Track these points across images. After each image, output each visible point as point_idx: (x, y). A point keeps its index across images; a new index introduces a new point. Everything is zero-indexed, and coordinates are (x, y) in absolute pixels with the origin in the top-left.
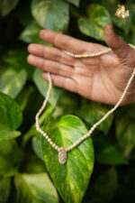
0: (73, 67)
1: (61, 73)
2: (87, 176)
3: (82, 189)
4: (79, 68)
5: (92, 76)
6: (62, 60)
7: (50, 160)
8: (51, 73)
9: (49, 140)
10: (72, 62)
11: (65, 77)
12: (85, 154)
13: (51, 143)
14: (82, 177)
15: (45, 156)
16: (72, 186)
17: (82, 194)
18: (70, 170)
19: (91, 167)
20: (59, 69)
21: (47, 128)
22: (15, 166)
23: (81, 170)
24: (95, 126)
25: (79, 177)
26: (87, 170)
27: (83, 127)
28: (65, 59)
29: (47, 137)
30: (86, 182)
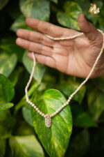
0: (52, 47)
1: (43, 52)
2: (67, 137)
3: (64, 147)
4: (57, 48)
5: (68, 55)
6: (43, 42)
7: (38, 125)
8: (35, 53)
9: (37, 109)
10: (52, 43)
11: (47, 56)
12: (65, 120)
13: (39, 111)
14: (64, 138)
15: (34, 122)
16: (56, 145)
17: (64, 151)
18: (54, 132)
19: (70, 130)
20: (41, 50)
21: (35, 100)
22: (9, 130)
23: (62, 132)
24: (72, 96)
25: (61, 138)
26: (68, 132)
27: (63, 98)
28: (46, 41)
29: (35, 107)
30: (67, 141)
